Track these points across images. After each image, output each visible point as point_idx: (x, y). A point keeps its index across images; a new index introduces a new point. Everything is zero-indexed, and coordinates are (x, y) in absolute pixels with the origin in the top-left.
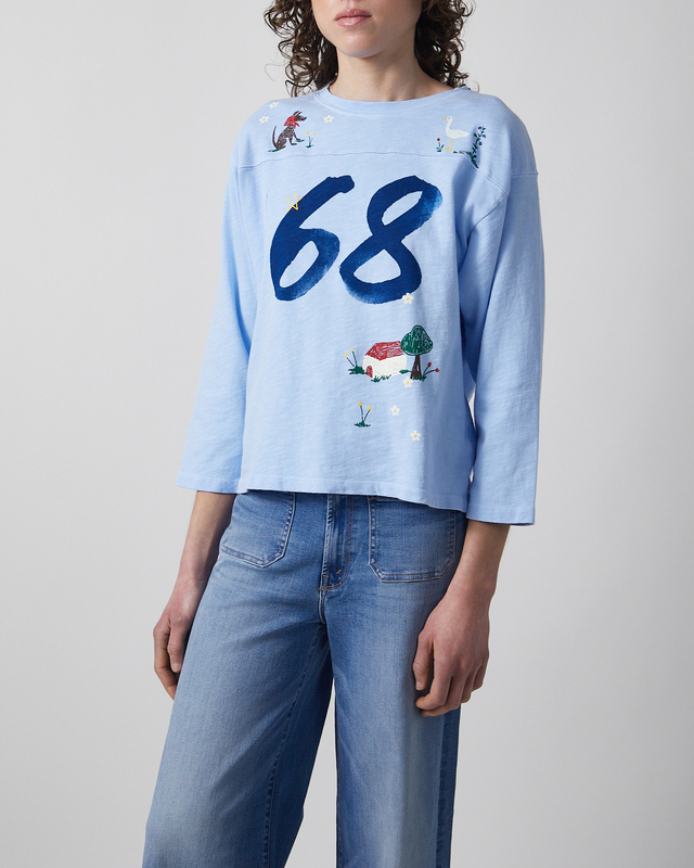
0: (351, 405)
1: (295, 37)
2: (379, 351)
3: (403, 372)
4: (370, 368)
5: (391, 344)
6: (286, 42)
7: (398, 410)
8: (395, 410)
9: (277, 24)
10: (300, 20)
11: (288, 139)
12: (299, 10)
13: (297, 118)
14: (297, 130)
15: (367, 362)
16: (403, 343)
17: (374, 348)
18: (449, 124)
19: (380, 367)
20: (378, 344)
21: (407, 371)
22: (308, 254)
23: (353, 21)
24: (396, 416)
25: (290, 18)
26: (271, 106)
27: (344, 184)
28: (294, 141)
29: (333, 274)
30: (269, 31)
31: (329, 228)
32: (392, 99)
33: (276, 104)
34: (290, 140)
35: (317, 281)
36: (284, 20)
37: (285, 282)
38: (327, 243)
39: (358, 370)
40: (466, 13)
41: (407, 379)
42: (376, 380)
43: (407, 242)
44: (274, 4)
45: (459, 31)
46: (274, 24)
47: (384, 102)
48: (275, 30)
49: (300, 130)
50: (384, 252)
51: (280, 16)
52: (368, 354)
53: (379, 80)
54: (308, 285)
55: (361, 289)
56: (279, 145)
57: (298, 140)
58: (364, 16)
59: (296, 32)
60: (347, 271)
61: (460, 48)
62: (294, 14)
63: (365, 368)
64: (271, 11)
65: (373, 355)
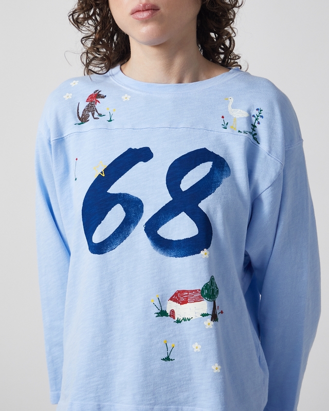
0: (157, 343)
1: (95, 33)
2: (180, 297)
3: (204, 315)
4: (173, 311)
5: (192, 291)
6: (87, 37)
7: (200, 347)
8: (196, 347)
9: (80, 23)
10: (98, 18)
11: (90, 113)
12: (97, 10)
13: (97, 96)
14: (98, 106)
15: (170, 306)
16: (202, 291)
17: (176, 294)
18: (231, 104)
19: (182, 311)
20: (179, 292)
21: (207, 315)
22: (116, 215)
23: (145, 14)
24: (198, 352)
25: (90, 17)
26: (72, 84)
27: (144, 154)
28: (96, 115)
29: (139, 232)
30: (73, 28)
31: (134, 193)
32: (180, 81)
33: (76, 82)
34: (93, 115)
35: (125, 238)
36: (85, 19)
37: (97, 238)
38: (133, 206)
39: (162, 313)
40: (237, 5)
41: (208, 321)
42: (178, 321)
43: (203, 205)
44: (76, 7)
45: (233, 20)
46: (77, 23)
47: (173, 83)
48: (78, 28)
49: (100, 106)
50: (183, 215)
51: (82, 16)
52: (171, 299)
53: (169, 65)
54: (117, 241)
55: (164, 245)
56: (83, 119)
57: (100, 115)
58: (154, 9)
59: (96, 29)
60: (152, 229)
61: (233, 35)
62: (94, 14)
63: (168, 312)
64: (74, 12)
65: (175, 301)
